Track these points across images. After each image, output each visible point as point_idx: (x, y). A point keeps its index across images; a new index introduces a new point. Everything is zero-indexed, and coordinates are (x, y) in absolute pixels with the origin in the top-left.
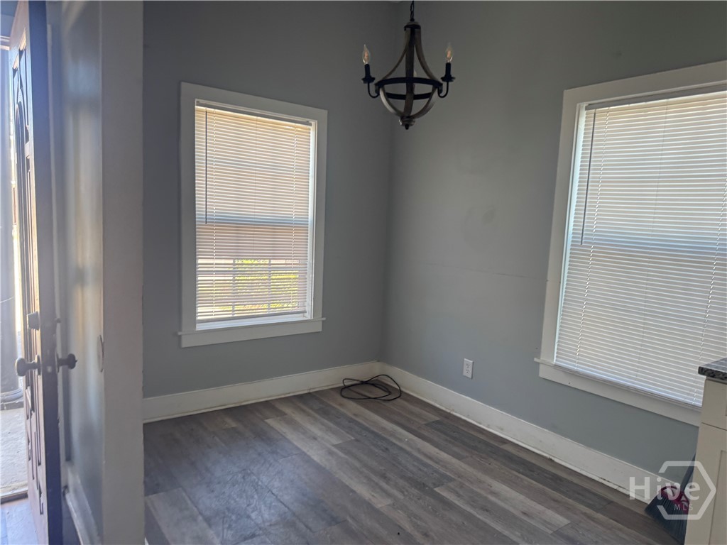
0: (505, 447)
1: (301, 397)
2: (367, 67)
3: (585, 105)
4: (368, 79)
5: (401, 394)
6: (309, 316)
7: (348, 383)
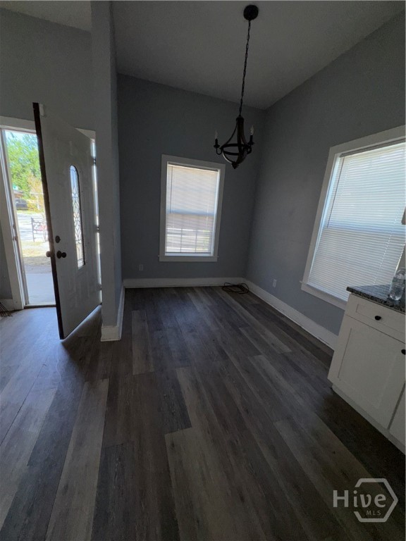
0: (282, 319)
1: (206, 288)
2: (216, 140)
3: (340, 154)
4: (216, 146)
5: (248, 292)
6: (212, 255)
7: (226, 285)
